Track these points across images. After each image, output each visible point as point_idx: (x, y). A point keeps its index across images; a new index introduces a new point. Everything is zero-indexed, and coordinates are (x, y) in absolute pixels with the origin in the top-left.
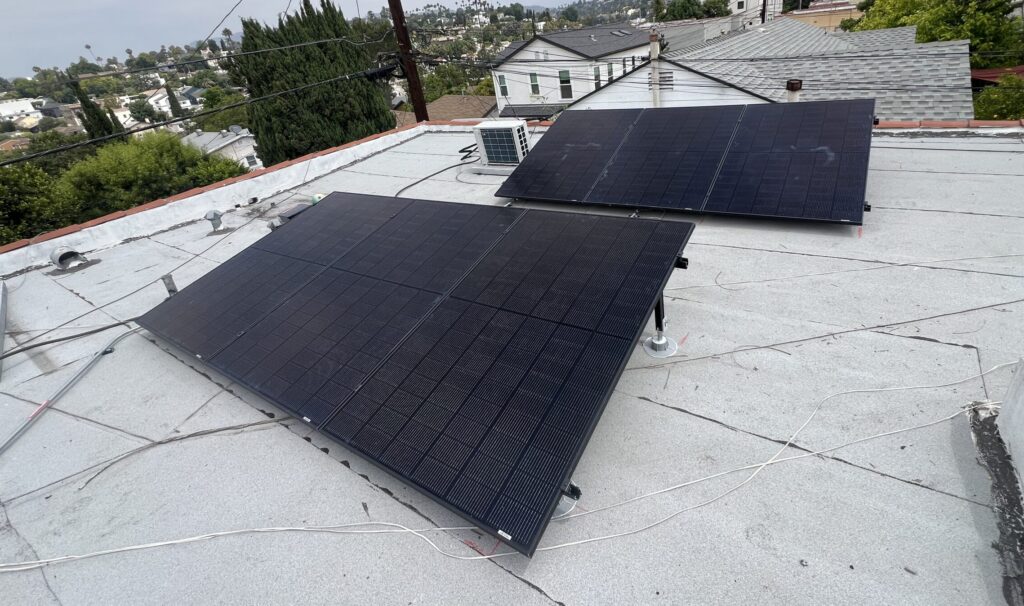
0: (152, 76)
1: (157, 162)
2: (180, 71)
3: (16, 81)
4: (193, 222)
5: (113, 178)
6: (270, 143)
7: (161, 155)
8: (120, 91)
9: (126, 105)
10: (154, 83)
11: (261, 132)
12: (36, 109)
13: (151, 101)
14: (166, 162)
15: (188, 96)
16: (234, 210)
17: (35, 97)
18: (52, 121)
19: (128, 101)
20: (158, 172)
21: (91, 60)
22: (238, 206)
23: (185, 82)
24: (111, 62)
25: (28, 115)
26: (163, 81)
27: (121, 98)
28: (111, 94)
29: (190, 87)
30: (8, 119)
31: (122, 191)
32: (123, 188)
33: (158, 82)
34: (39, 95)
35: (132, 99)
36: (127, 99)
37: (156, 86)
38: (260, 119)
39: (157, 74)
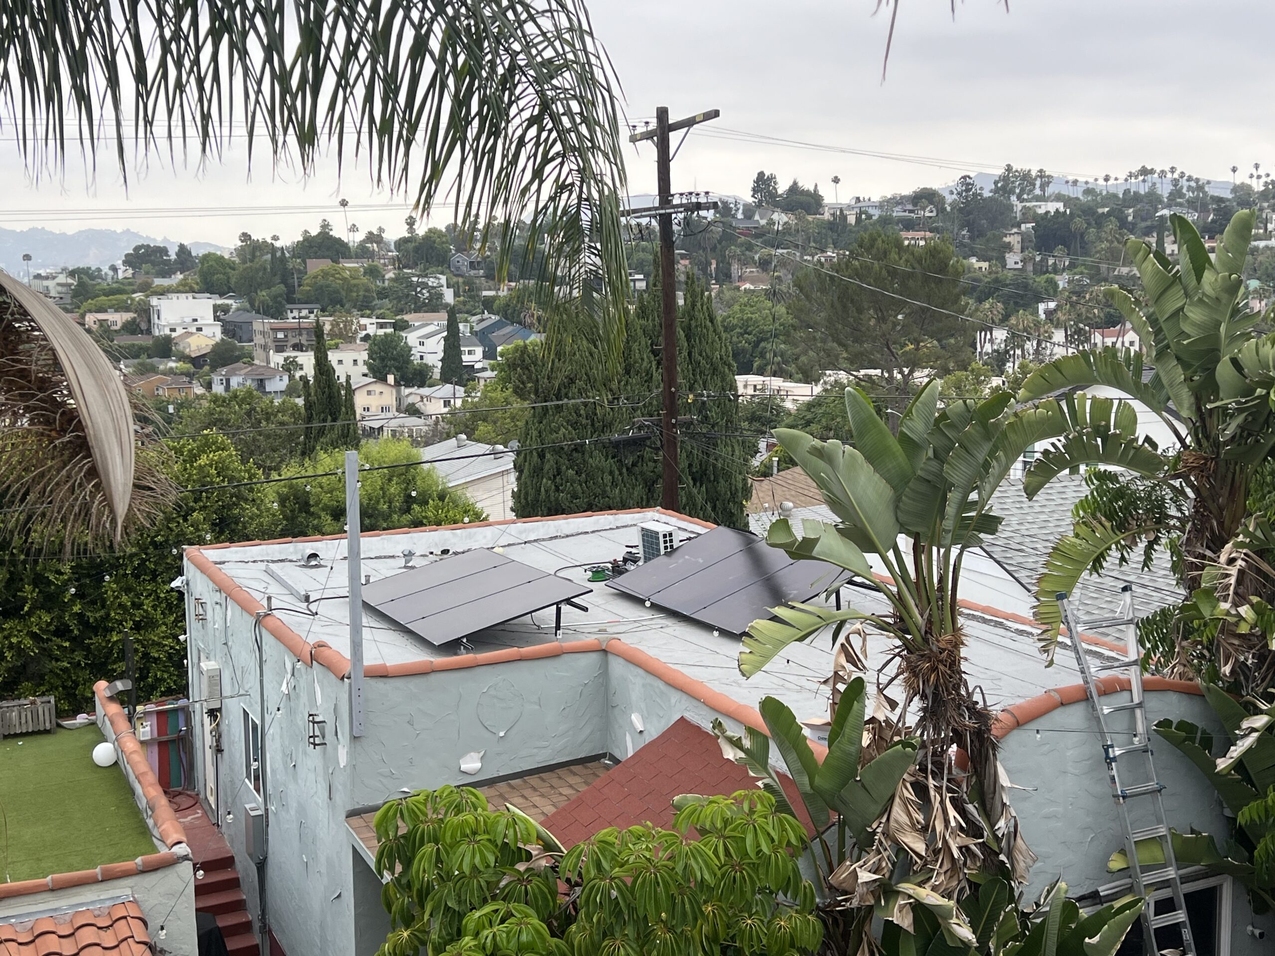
0: (431, 282)
1: (382, 489)
2: (489, 276)
3: (207, 257)
4: (393, 557)
5: (325, 498)
6: (532, 492)
7: (390, 480)
8: (365, 307)
9: (366, 338)
10: (430, 298)
11: (526, 471)
12: (216, 318)
13: (412, 338)
14: (392, 490)
15: (483, 337)
16: (426, 556)
17: (222, 295)
18: (235, 348)
19: (371, 330)
20: (378, 502)
21: (339, 232)
22: (432, 553)
23: (488, 304)
24: (371, 237)
25: (199, 329)
26: (449, 296)
27: (363, 321)
28: (349, 312)
29: (495, 318)
30: (167, 332)
31: (329, 518)
32: (332, 515)
33: (441, 296)
34: (230, 290)
35: (381, 326)
36: (370, 326)
37: (434, 304)
38: (531, 452)
39: (443, 279)
